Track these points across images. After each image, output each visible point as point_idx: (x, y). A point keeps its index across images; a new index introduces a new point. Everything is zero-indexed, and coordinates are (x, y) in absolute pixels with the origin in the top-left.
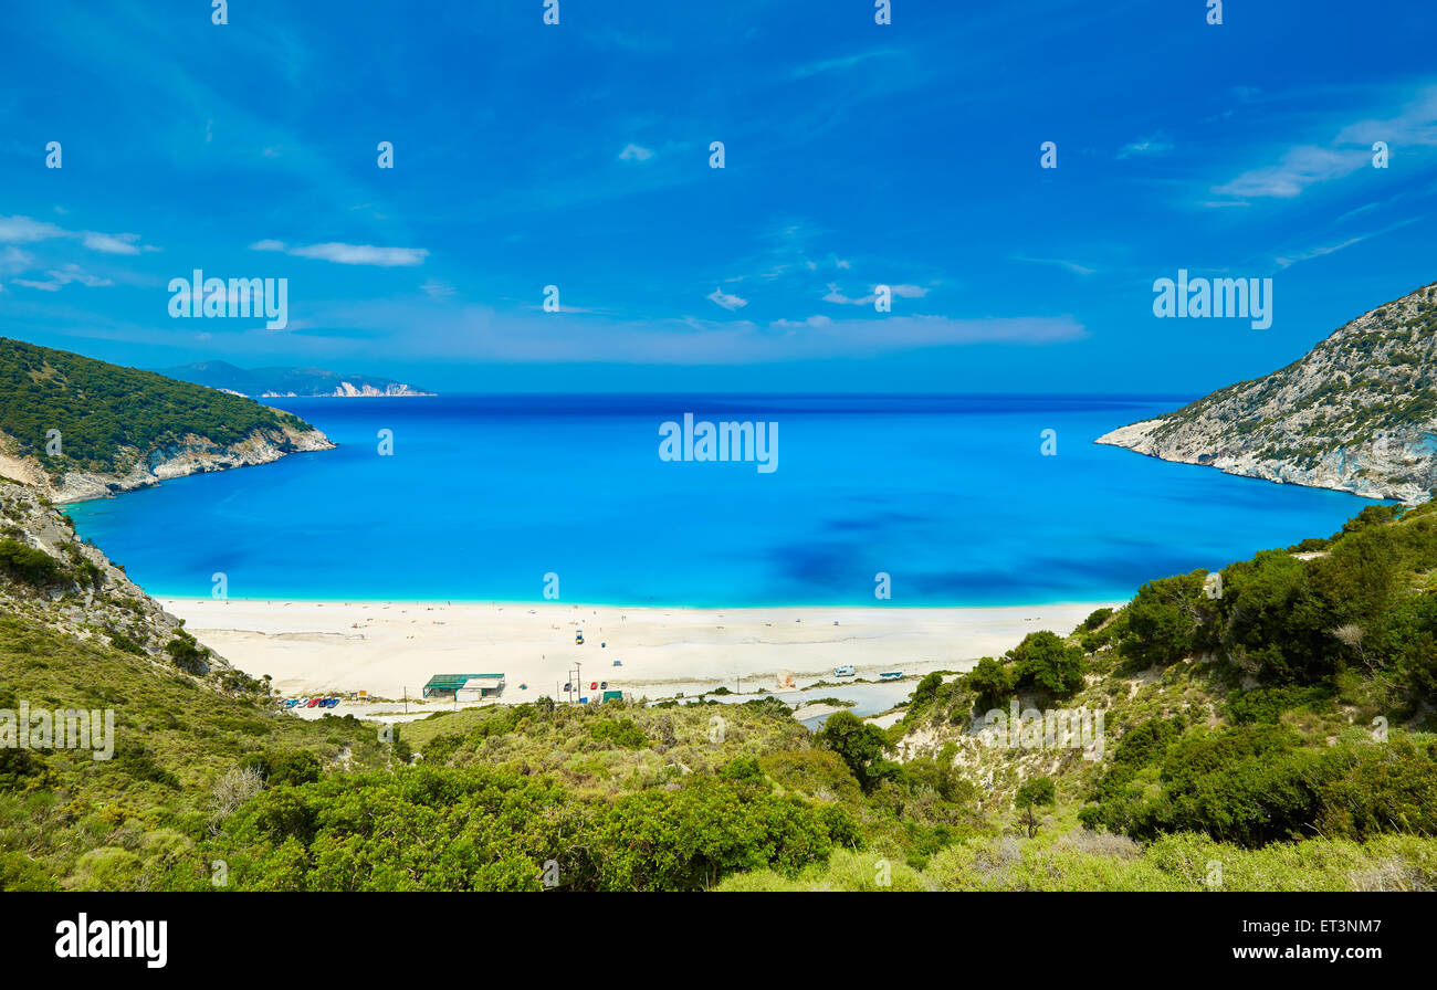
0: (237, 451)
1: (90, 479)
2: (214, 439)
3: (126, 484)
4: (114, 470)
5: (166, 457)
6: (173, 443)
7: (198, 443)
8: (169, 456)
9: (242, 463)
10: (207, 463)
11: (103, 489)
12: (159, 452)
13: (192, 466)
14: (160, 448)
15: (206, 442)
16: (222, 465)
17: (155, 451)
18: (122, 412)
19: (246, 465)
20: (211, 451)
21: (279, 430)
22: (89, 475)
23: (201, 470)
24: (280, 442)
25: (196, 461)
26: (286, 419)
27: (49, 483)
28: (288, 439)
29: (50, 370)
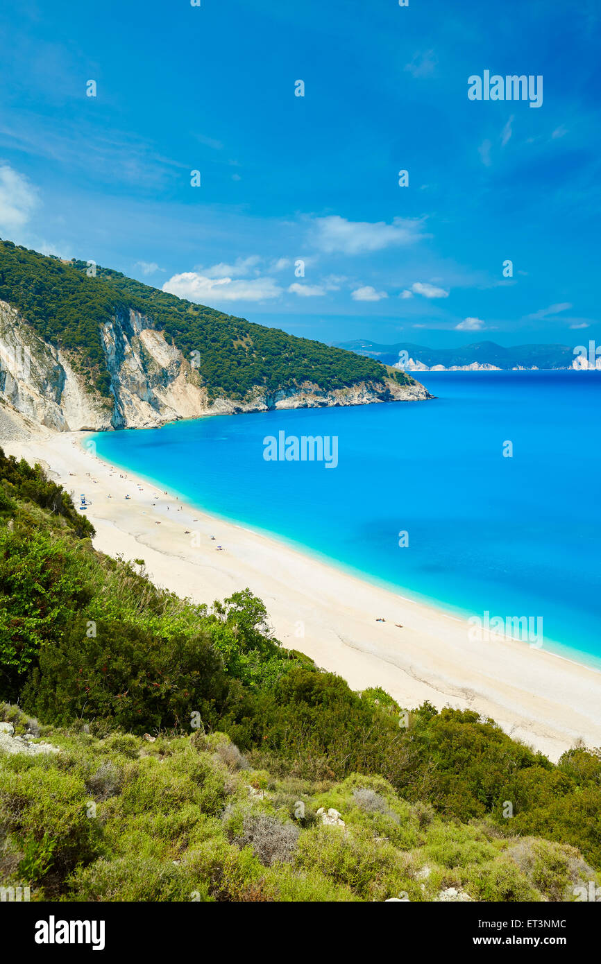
0: (334, 395)
1: (228, 403)
2: (321, 385)
3: (245, 408)
4: (242, 399)
5: (287, 395)
6: (294, 386)
7: (310, 387)
8: (289, 394)
9: (336, 403)
10: (310, 401)
11: (231, 409)
12: (282, 392)
13: (301, 402)
14: (283, 389)
15: (316, 387)
16: (320, 404)
17: (280, 390)
18: (271, 365)
19: (338, 405)
20: (317, 394)
21: (383, 383)
22: (228, 401)
23: (306, 406)
24: (380, 392)
25: (304, 399)
26: (394, 375)
27: (207, 403)
28: (388, 391)
29: (248, 339)
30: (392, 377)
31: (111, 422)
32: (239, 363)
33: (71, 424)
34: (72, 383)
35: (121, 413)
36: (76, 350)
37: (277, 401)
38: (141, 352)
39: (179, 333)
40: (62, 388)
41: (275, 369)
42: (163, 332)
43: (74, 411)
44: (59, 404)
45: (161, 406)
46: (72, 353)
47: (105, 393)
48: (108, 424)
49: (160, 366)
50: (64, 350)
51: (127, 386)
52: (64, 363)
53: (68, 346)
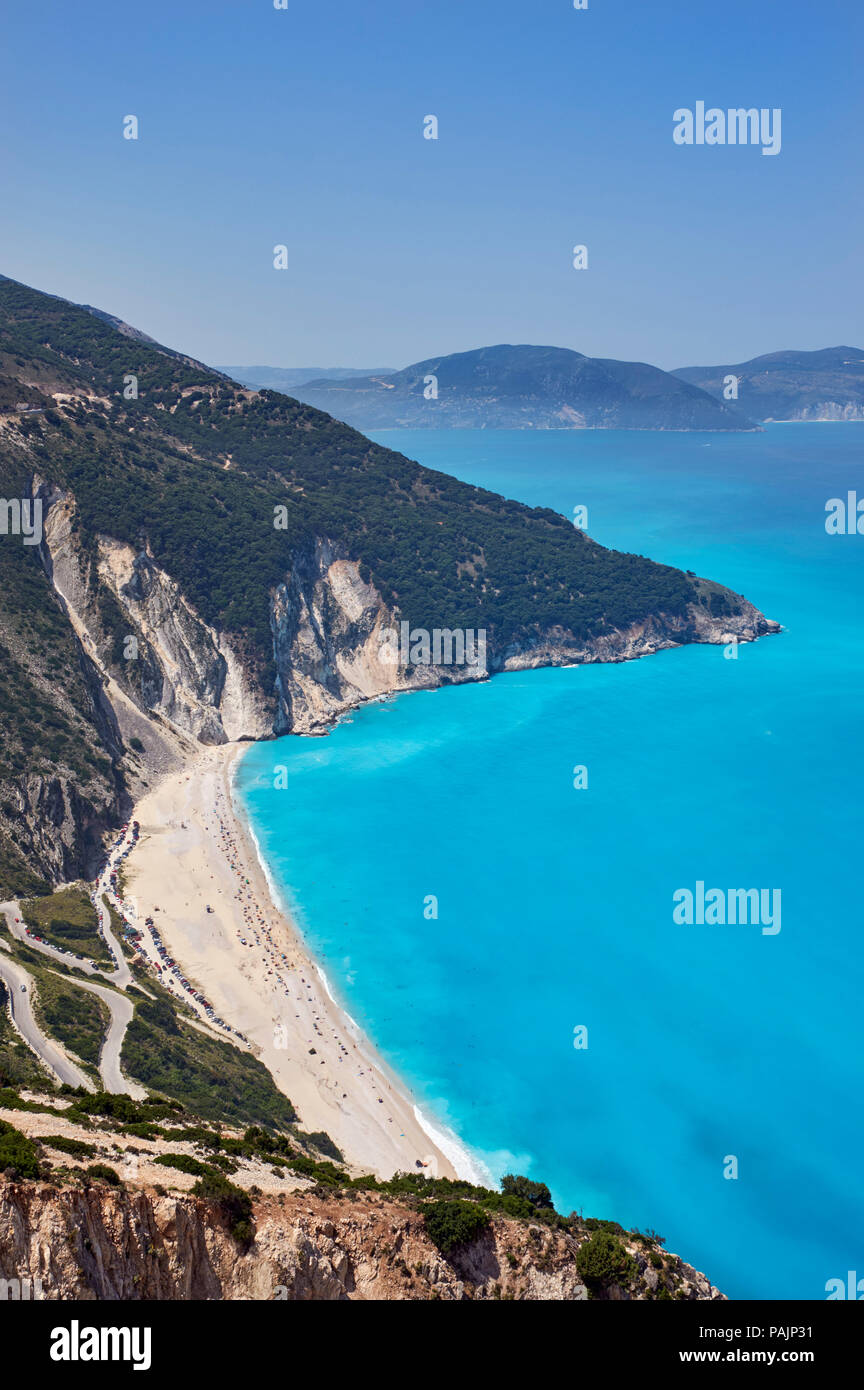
0: (594, 646)
1: (432, 671)
2: (577, 632)
5: (523, 649)
6: (535, 634)
7: (559, 635)
8: (525, 648)
9: (594, 659)
11: (436, 680)
12: (517, 644)
13: (543, 659)
14: (518, 640)
15: (568, 635)
16: (572, 659)
17: (514, 642)
19: (599, 660)
20: (568, 645)
21: (686, 615)
24: (678, 630)
25: (548, 654)
26: (709, 599)
27: (404, 672)
28: (693, 627)
29: (480, 560)
30: (704, 601)
31: (274, 728)
32: (458, 605)
33: (229, 733)
34: (234, 677)
35: (287, 712)
36: (240, 632)
37: (508, 658)
38: (326, 605)
39: (381, 562)
40: (222, 687)
41: (512, 608)
42: (359, 562)
43: (234, 715)
44: (217, 706)
45: (342, 684)
46: (235, 637)
47: (269, 690)
48: (269, 731)
49: (348, 620)
50: (227, 632)
51: (300, 668)
52: (227, 653)
53: (231, 628)
